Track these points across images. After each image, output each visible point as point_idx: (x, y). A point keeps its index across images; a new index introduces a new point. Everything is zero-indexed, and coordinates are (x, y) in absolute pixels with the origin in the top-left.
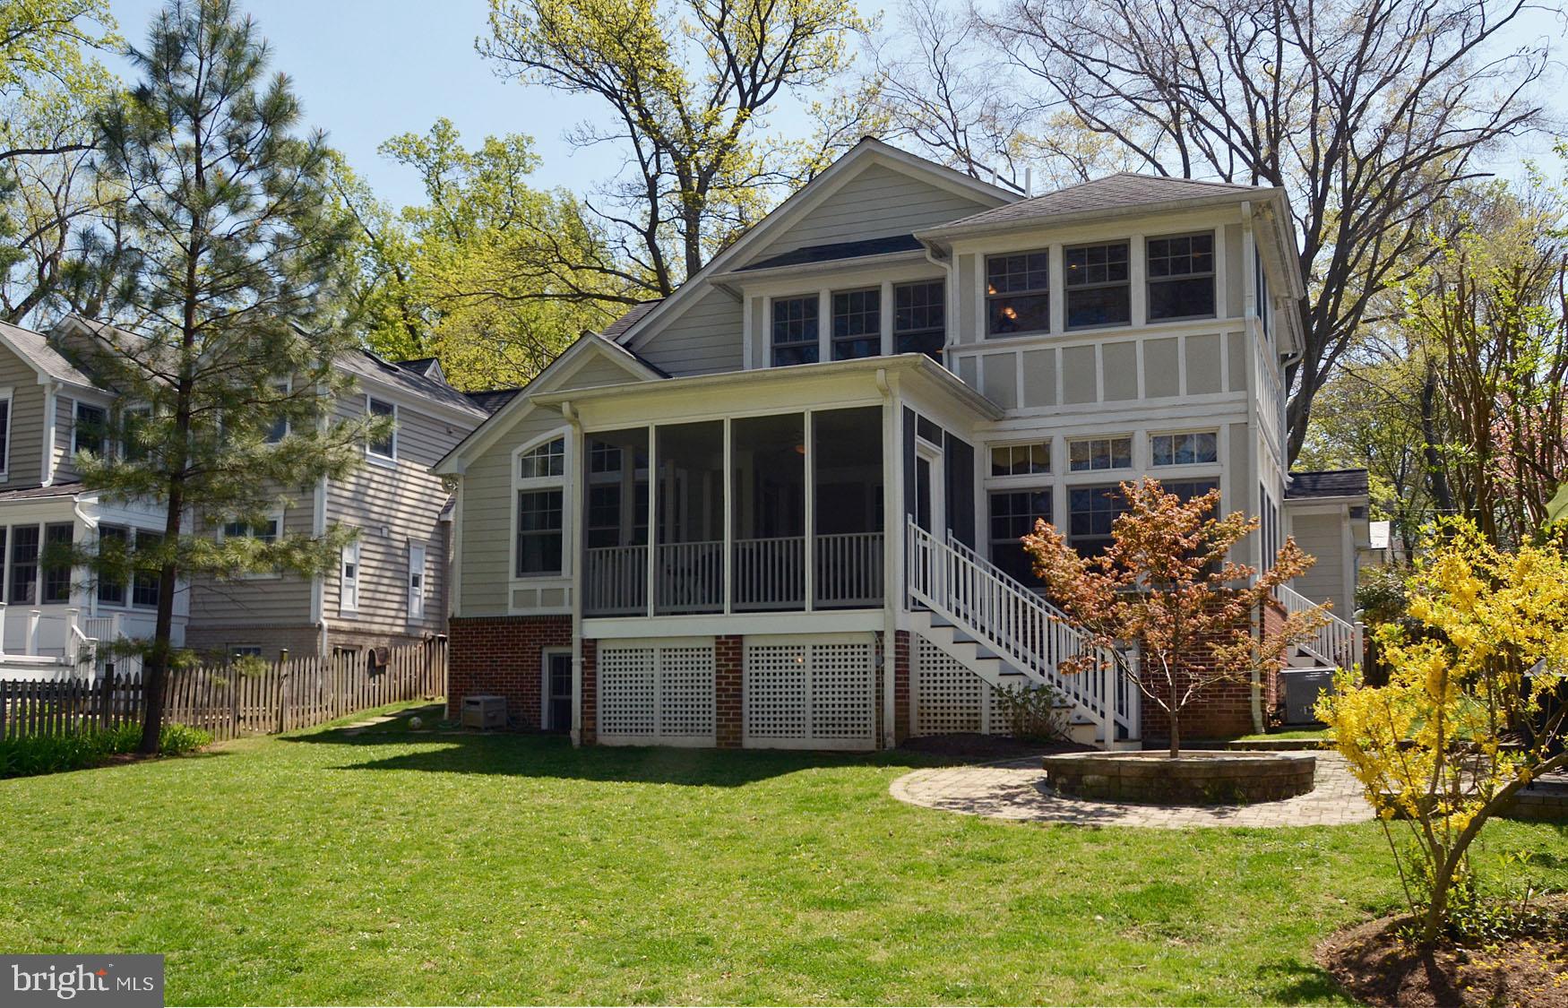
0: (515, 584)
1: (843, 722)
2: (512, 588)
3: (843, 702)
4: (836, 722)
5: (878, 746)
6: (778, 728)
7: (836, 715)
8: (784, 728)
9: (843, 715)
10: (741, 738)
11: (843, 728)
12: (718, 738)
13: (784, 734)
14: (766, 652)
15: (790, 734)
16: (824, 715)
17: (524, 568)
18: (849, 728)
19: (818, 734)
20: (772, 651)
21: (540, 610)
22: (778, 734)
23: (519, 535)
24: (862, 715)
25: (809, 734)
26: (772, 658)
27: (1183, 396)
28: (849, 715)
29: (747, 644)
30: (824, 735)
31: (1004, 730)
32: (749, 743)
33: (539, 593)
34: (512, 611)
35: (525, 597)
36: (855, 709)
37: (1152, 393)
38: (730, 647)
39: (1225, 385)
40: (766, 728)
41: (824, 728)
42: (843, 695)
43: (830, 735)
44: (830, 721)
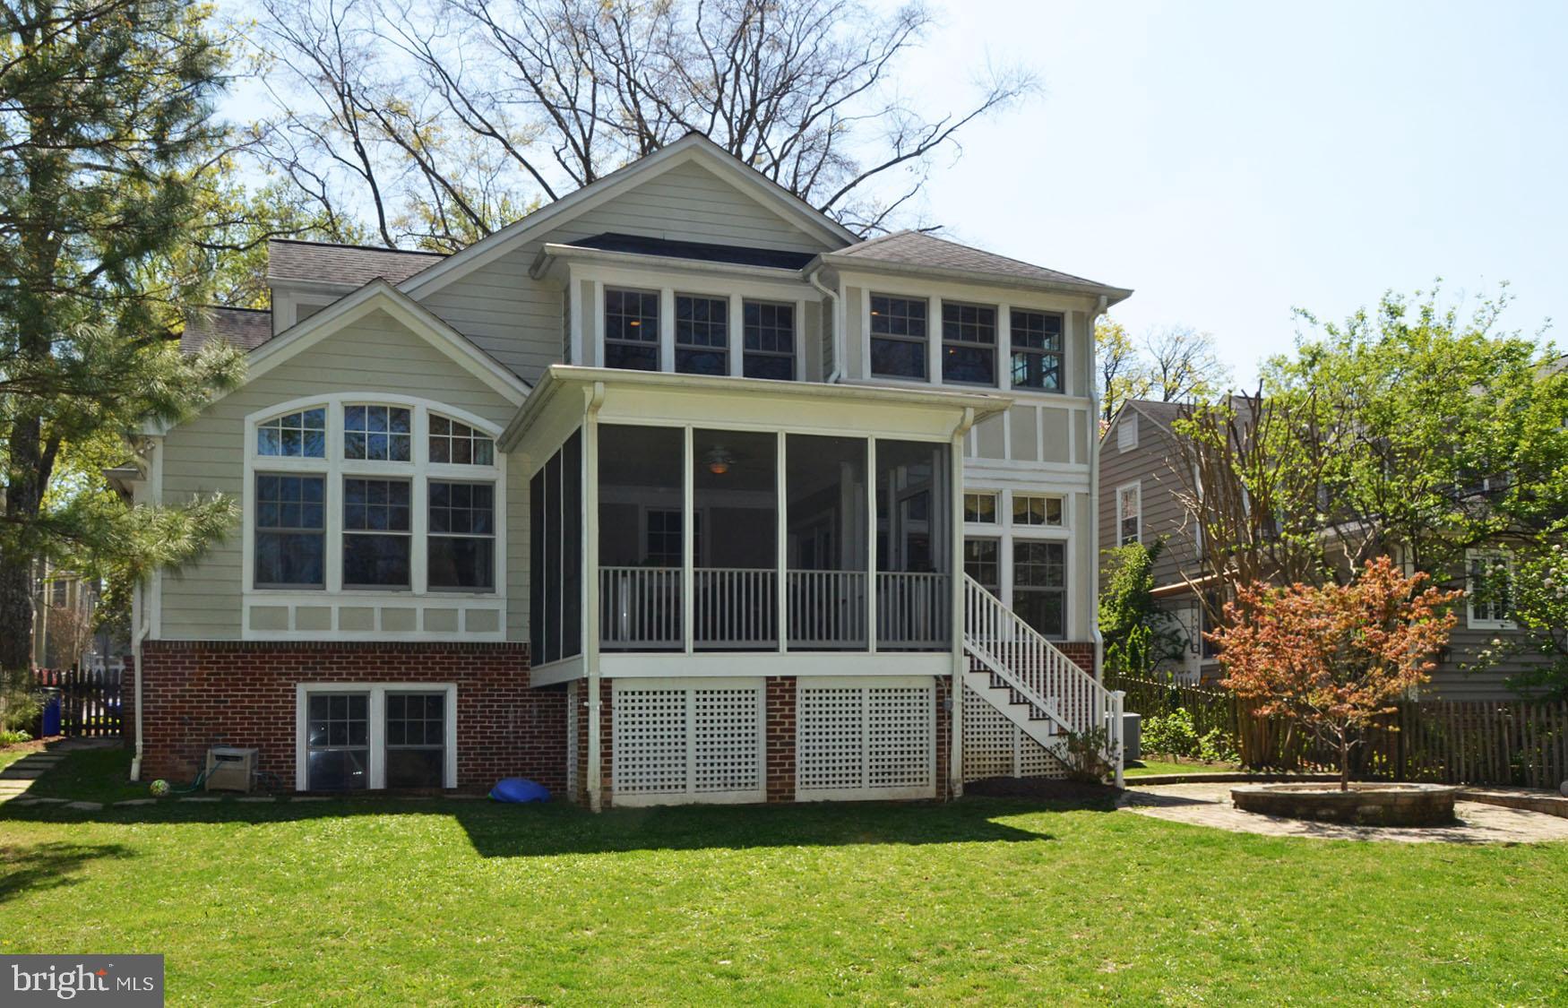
0: (253, 599)
1: (899, 770)
2: (248, 602)
3: (899, 749)
4: (892, 769)
5: (939, 793)
6: (831, 778)
7: (893, 763)
8: (837, 778)
9: (899, 763)
10: (794, 791)
11: (899, 777)
12: (769, 791)
13: (837, 785)
14: (817, 695)
15: (844, 785)
16: (880, 763)
17: (263, 577)
18: (906, 776)
19: (874, 784)
20: (824, 695)
21: (293, 635)
22: (831, 785)
23: (257, 533)
24: (918, 762)
25: (865, 782)
26: (824, 702)
27: (1040, 463)
28: (906, 762)
29: (800, 686)
30: (880, 784)
31: (1048, 772)
32: (802, 796)
33: (292, 613)
34: (248, 635)
35: (263, 617)
36: (912, 756)
37: (1016, 456)
38: (781, 690)
39: (1072, 458)
40: (817, 779)
41: (880, 777)
42: (899, 742)
43: (886, 783)
44: (886, 770)
